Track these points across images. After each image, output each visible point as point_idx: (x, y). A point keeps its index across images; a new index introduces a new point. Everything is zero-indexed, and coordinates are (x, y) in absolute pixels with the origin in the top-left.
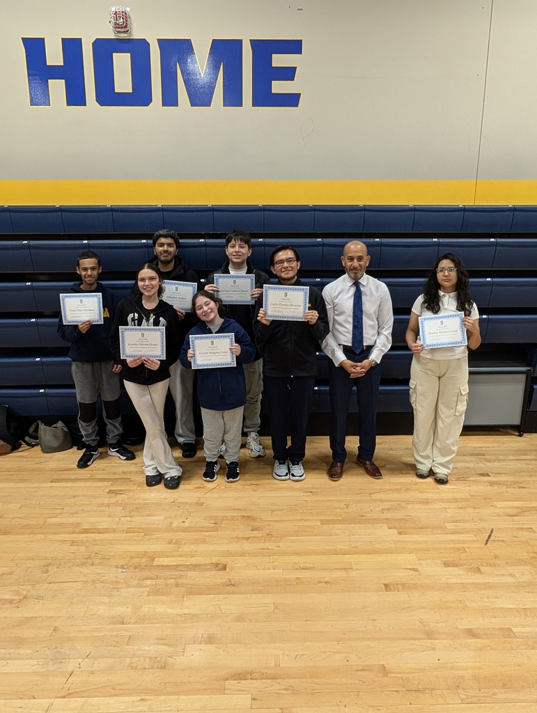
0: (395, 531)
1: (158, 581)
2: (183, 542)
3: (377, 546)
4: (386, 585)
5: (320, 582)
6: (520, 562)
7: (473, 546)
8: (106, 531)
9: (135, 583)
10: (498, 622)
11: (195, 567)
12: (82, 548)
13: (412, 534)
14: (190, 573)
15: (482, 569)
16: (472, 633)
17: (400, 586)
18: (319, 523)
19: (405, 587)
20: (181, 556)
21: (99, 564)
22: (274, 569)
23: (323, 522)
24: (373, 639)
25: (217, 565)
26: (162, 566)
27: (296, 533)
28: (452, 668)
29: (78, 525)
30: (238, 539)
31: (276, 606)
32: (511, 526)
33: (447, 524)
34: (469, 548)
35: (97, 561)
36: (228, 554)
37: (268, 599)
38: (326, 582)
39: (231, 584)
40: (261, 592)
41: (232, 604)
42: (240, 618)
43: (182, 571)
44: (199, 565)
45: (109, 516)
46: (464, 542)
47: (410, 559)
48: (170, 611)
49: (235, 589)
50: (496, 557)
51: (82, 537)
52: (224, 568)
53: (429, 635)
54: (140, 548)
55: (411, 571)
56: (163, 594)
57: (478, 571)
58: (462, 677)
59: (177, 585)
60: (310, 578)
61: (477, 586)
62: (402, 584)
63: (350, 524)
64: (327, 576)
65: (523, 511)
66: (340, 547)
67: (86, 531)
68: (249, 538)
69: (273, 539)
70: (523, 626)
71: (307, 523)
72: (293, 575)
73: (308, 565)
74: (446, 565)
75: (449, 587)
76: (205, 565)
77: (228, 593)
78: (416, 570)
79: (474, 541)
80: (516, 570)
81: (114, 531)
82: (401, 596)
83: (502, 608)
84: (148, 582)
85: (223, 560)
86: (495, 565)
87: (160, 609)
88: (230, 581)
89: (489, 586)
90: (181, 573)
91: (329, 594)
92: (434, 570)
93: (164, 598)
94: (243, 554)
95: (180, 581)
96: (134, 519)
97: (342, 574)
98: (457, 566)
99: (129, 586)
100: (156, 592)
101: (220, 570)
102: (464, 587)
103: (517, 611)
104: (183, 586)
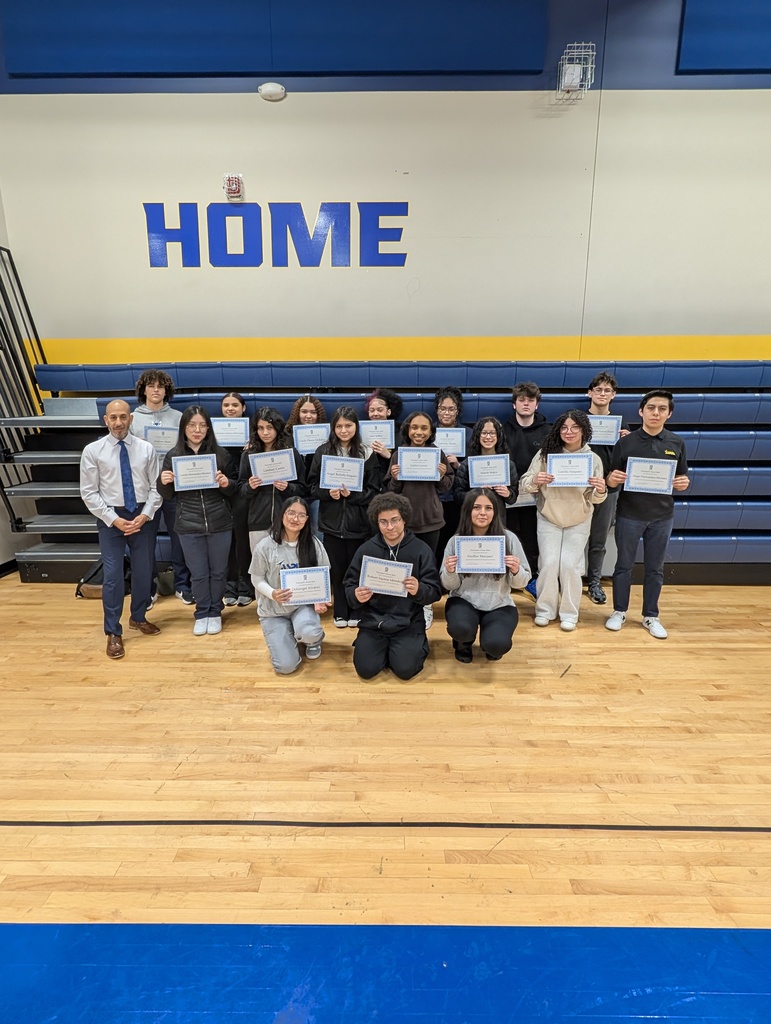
1: (257, 700)
4: (461, 707)
5: (402, 703)
8: (213, 660)
9: (237, 701)
10: (556, 736)
12: (191, 674)
16: (531, 744)
17: (474, 708)
19: (479, 708)
21: (206, 686)
29: (187, 655)
31: (360, 720)
35: (203, 684)
37: (354, 715)
38: (408, 704)
39: (322, 703)
40: (347, 710)
41: (321, 718)
42: (327, 728)
45: (216, 649)
48: (266, 722)
49: (326, 707)
51: (191, 664)
52: (318, 690)
53: (493, 744)
54: (244, 674)
56: (261, 709)
57: (549, 697)
58: (515, 774)
59: (274, 703)
61: (544, 709)
62: (477, 706)
67: (195, 660)
70: (579, 739)
72: (379, 697)
75: (519, 709)
77: (319, 710)
78: (492, 696)
80: (583, 697)
81: (220, 661)
82: (474, 715)
83: (563, 726)
84: (249, 700)
86: (565, 694)
87: (257, 720)
88: (321, 701)
89: (555, 709)
92: (508, 696)
93: (262, 712)
95: (277, 700)
96: (237, 652)
97: (425, 697)
99: (231, 703)
100: (255, 708)
101: (313, 693)
102: (533, 709)
103: (577, 728)
104: (279, 703)
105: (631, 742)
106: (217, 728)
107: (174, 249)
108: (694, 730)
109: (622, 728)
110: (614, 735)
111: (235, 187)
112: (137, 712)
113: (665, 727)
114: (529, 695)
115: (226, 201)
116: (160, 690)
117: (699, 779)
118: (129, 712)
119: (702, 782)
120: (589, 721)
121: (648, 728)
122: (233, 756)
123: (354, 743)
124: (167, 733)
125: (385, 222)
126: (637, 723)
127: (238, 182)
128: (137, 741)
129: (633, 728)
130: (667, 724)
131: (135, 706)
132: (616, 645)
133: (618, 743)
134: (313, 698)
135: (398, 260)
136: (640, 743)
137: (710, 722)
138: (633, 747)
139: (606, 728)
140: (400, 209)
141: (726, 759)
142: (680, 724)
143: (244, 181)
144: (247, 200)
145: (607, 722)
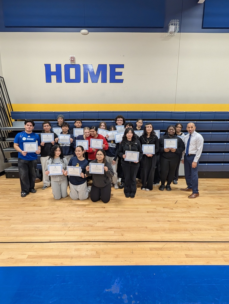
1: (88, 210)
3: (146, 204)
4: (147, 212)
6: (184, 207)
9: (82, 210)
10: (176, 219)
14: (96, 209)
16: (169, 221)
19: (152, 212)
22: (118, 208)
24: (144, 222)
28: (164, 227)
31: (119, 215)
32: (183, 200)
37: (117, 214)
39: (107, 211)
40: (115, 213)
41: (108, 215)
42: (110, 218)
44: (98, 207)
46: (169, 203)
47: (155, 207)
48: (92, 216)
50: (177, 206)
53: (158, 221)
57: (172, 209)
58: (166, 229)
59: (93, 211)
60: (128, 210)
61: (172, 212)
64: (132, 210)
66: (135, 204)
70: (182, 220)
72: (123, 209)
74: (164, 208)
75: (164, 212)
76: (100, 207)
77: (106, 213)
78: (156, 209)
80: (182, 209)
82: (152, 214)
83: (178, 217)
84: (85, 210)
85: (104, 206)
86: (177, 208)
87: (89, 216)
89: (175, 212)
91: (133, 213)
92: (160, 209)
93: (90, 214)
95: (93, 210)
97: (136, 209)
98: (166, 208)
99: (80, 211)
100: (87, 212)
102: (168, 212)
103: (181, 217)
104: (94, 211)
105: (197, 221)
106: (78, 218)
107: (54, 78)
108: (215, 217)
109: (194, 217)
110: (192, 219)
111: (73, 59)
112: (53, 214)
115: (70, 64)
116: (58, 208)
117: (217, 230)
118: (51, 214)
119: (218, 230)
120: (185, 215)
121: (202, 217)
122: (84, 225)
123: (118, 221)
124: (63, 219)
125: (117, 70)
127: (74, 58)
128: (55, 221)
129: (197, 217)
130: (207, 216)
131: (52, 212)
133: (194, 221)
134: (104, 210)
135: (121, 81)
136: (200, 221)
137: (219, 215)
138: (198, 222)
139: (190, 217)
140: (122, 66)
141: (224, 225)
142: (210, 216)
143: (75, 58)
144: (76, 63)
145: (190, 216)
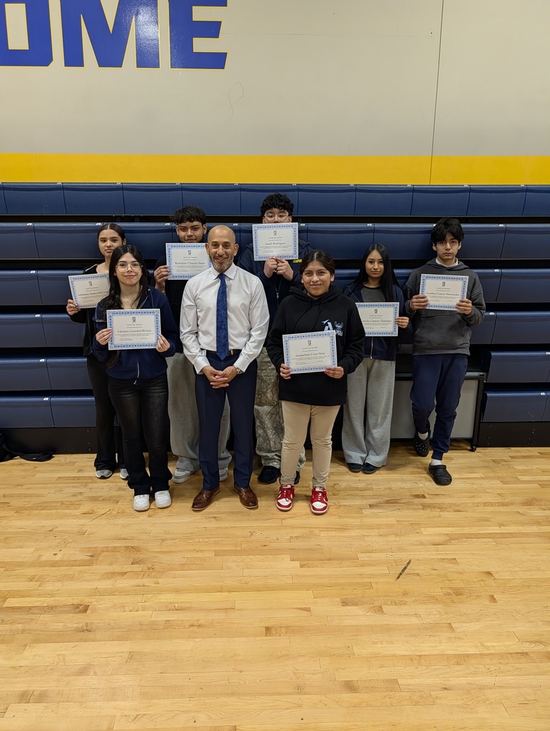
0: (297, 564)
2: (47, 579)
4: (268, 629)
5: (192, 625)
6: (432, 599)
7: (382, 580)
11: (50, 609)
13: (315, 567)
14: (45, 618)
15: (385, 608)
17: (283, 630)
18: (212, 555)
19: (290, 630)
20: (39, 596)
22: (143, 610)
23: (217, 553)
25: (77, 606)
26: (13, 608)
27: (183, 566)
30: (113, 575)
32: (433, 557)
33: (360, 555)
34: (377, 583)
36: (96, 592)
37: (125, 647)
38: (199, 626)
39: (88, 629)
43: (34, 614)
44: (56, 607)
46: (372, 576)
47: (305, 597)
49: (90, 635)
50: (405, 594)
52: (86, 609)
55: (303, 611)
57: (380, 610)
59: (23, 631)
60: (182, 621)
61: (373, 629)
62: (287, 627)
63: (249, 555)
64: (202, 618)
65: (451, 539)
68: (126, 573)
69: (154, 574)
70: (412, 676)
71: (199, 555)
72: (163, 617)
73: (184, 605)
74: (345, 603)
75: (339, 630)
76: (64, 606)
77: (81, 640)
78: (307, 610)
79: (385, 575)
82: (282, 642)
83: (394, 656)
85: (86, 600)
86: (401, 603)
88: (87, 626)
89: (386, 629)
90: (33, 616)
91: (197, 640)
92: (327, 609)
94: (112, 593)
95: (28, 627)
97: (223, 615)
98: (356, 604)
101: (80, 612)
102: (358, 630)
103: (411, 658)
104: (30, 631)
109: (468, 656)
110: (457, 668)
113: (523, 654)
114: (355, 608)
120: (428, 646)
121: (502, 655)
126: (487, 647)
129: (482, 655)
132: (467, 530)
138: (481, 688)
139: (448, 657)
142: (541, 647)
145: (449, 648)
